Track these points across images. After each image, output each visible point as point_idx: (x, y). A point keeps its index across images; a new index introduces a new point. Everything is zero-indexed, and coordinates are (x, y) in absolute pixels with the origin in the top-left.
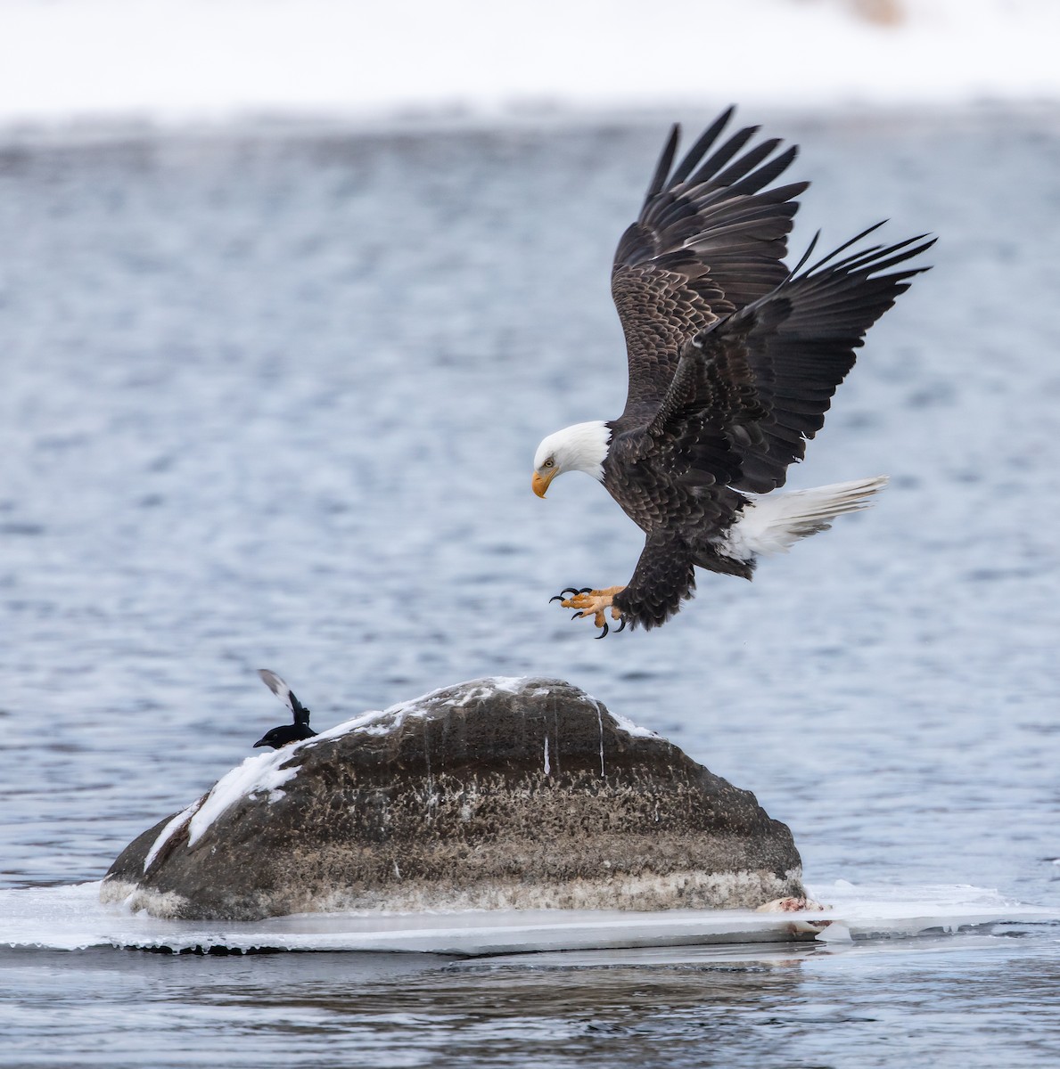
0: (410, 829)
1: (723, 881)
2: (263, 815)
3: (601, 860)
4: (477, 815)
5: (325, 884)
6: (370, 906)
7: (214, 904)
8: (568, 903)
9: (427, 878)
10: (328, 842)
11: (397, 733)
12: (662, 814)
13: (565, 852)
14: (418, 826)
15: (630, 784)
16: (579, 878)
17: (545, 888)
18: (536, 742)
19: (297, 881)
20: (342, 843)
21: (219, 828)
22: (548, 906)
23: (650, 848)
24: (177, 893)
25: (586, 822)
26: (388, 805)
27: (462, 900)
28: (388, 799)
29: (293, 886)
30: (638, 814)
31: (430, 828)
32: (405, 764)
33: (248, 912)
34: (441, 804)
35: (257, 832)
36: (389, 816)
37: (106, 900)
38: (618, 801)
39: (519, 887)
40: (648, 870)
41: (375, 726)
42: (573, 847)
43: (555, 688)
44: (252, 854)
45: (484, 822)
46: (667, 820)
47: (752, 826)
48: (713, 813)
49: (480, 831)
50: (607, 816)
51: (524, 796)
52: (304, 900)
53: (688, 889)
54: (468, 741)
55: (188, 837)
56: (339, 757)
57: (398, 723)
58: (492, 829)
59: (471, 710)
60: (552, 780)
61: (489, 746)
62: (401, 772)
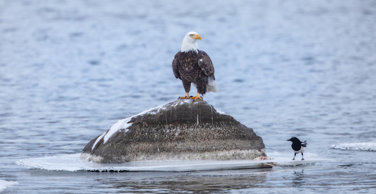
0: (162, 139)
1: (245, 152)
2: (123, 136)
3: (212, 147)
4: (180, 135)
5: (140, 154)
6: (152, 159)
7: (110, 159)
8: (204, 158)
9: (167, 152)
10: (140, 142)
11: (158, 114)
12: (228, 135)
13: (203, 145)
14: (164, 138)
15: (220, 127)
16: (207, 152)
17: (198, 154)
18: (195, 116)
20: (144, 143)
21: (111, 139)
22: (198, 159)
23: (225, 144)
24: (101, 156)
25: (208, 137)
26: (156, 133)
27: (176, 158)
28: (156, 131)
29: (131, 154)
30: (222, 135)
31: (167, 139)
32: (160, 122)
33: (119, 161)
34: (170, 132)
35: (121, 140)
36: (156, 136)
37: (82, 158)
38: (217, 131)
39: (191, 154)
40: (225, 149)
41: (153, 112)
42: (205, 143)
43: (200, 102)
44: (120, 146)
45: (181, 137)
46: (230, 136)
47: (252, 138)
48: (242, 134)
49: (180, 139)
50: (214, 135)
51: (192, 130)
52: (134, 158)
53: (235, 154)
54: (177, 116)
55: (103, 141)
56: (143, 120)
57: (158, 111)
58: (183, 139)
59: (178, 108)
60: (199, 126)
61: (183, 117)
62: (159, 124)
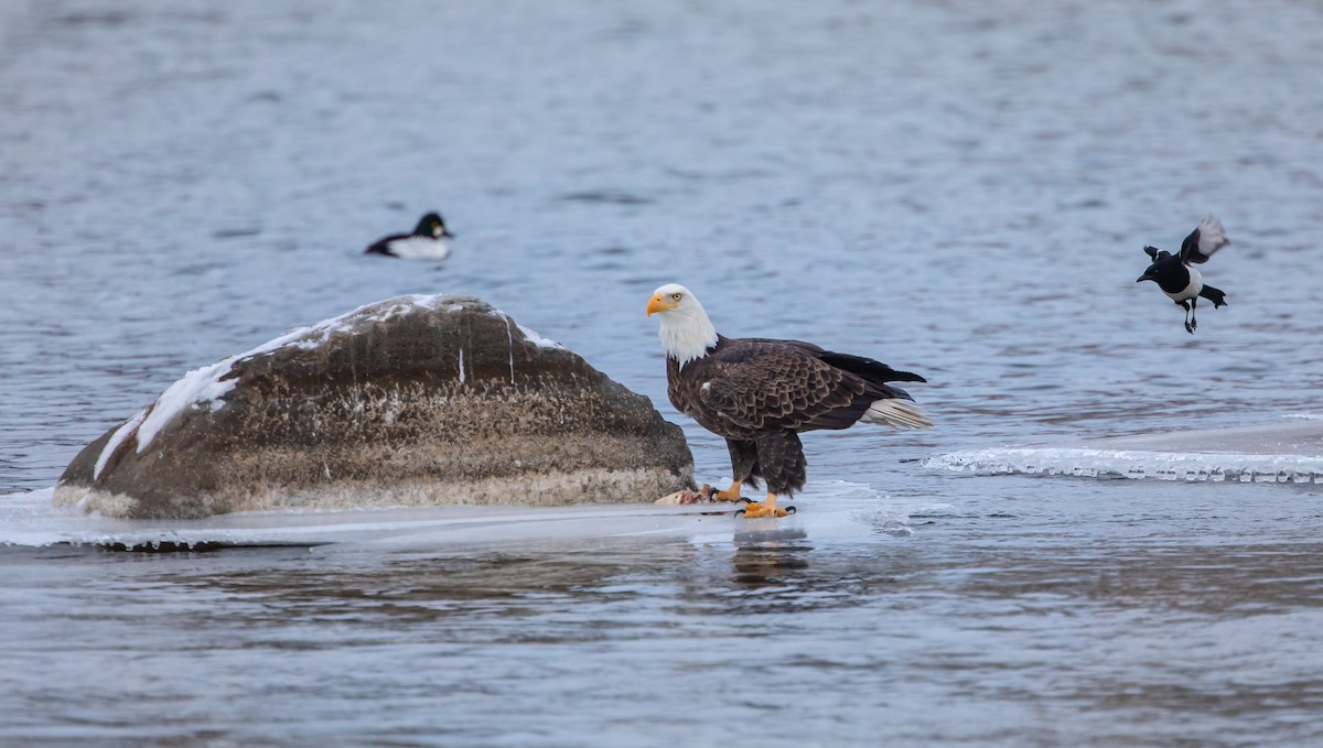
0: (339, 434)
1: (623, 477)
2: (205, 423)
3: (512, 460)
4: (400, 420)
5: (262, 485)
6: (303, 504)
7: (162, 504)
8: (483, 499)
9: (355, 478)
10: (264, 446)
11: (324, 346)
12: (567, 418)
13: (479, 453)
14: (346, 430)
15: (537, 390)
16: (493, 476)
17: (462, 486)
18: (451, 354)
19: (237, 483)
20: (277, 448)
21: (165, 435)
22: (465, 502)
23: (557, 448)
24: (128, 495)
25: (498, 425)
26: (319, 412)
27: (387, 498)
28: (318, 407)
29: (234, 486)
30: (545, 418)
31: (356, 432)
32: (335, 375)
33: (194, 511)
34: (367, 410)
35: (200, 438)
36: (320, 423)
37: (59, 503)
38: (527, 406)
39: (438, 485)
40: (555, 469)
41: (305, 340)
42: (487, 448)
43: (467, 305)
44: (196, 459)
45: (406, 427)
46: (572, 423)
47: (649, 428)
48: (613, 416)
49: (402, 434)
50: (517, 420)
51: (442, 402)
52: (244, 499)
53: (591, 485)
54: (391, 352)
55: (136, 444)
56: (273, 369)
57: (326, 338)
58: (413, 432)
59: (392, 325)
60: (467, 388)
61: (410, 358)
62: (329, 382)
